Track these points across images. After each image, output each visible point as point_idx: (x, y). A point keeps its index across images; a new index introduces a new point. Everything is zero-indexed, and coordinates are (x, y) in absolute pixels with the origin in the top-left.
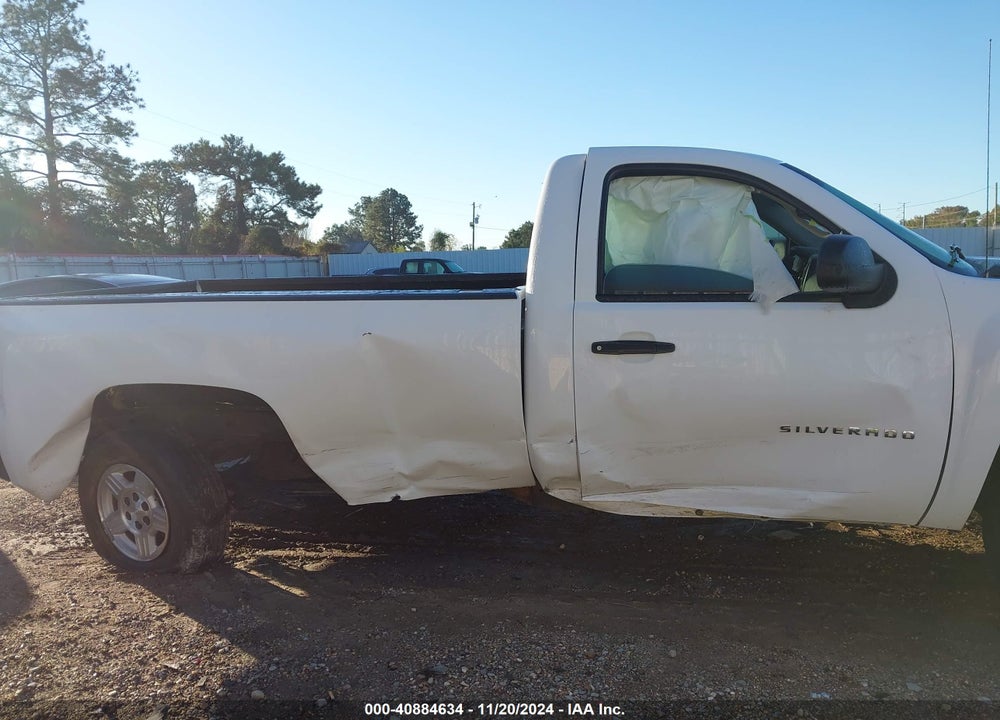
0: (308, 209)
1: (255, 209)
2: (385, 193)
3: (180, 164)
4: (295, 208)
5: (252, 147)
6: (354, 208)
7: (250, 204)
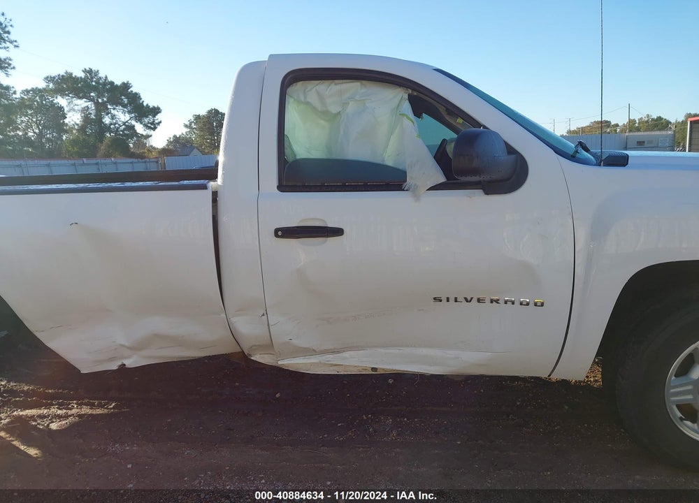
0: (152, 124)
1: (111, 124)
2: (210, 112)
3: (51, 90)
4: (141, 123)
5: (106, 77)
6: (188, 123)
7: (107, 120)
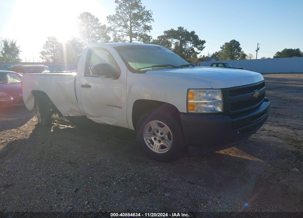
0: (201, 48)
1: (185, 48)
3: (166, 36)
4: (197, 48)
6: (222, 46)
